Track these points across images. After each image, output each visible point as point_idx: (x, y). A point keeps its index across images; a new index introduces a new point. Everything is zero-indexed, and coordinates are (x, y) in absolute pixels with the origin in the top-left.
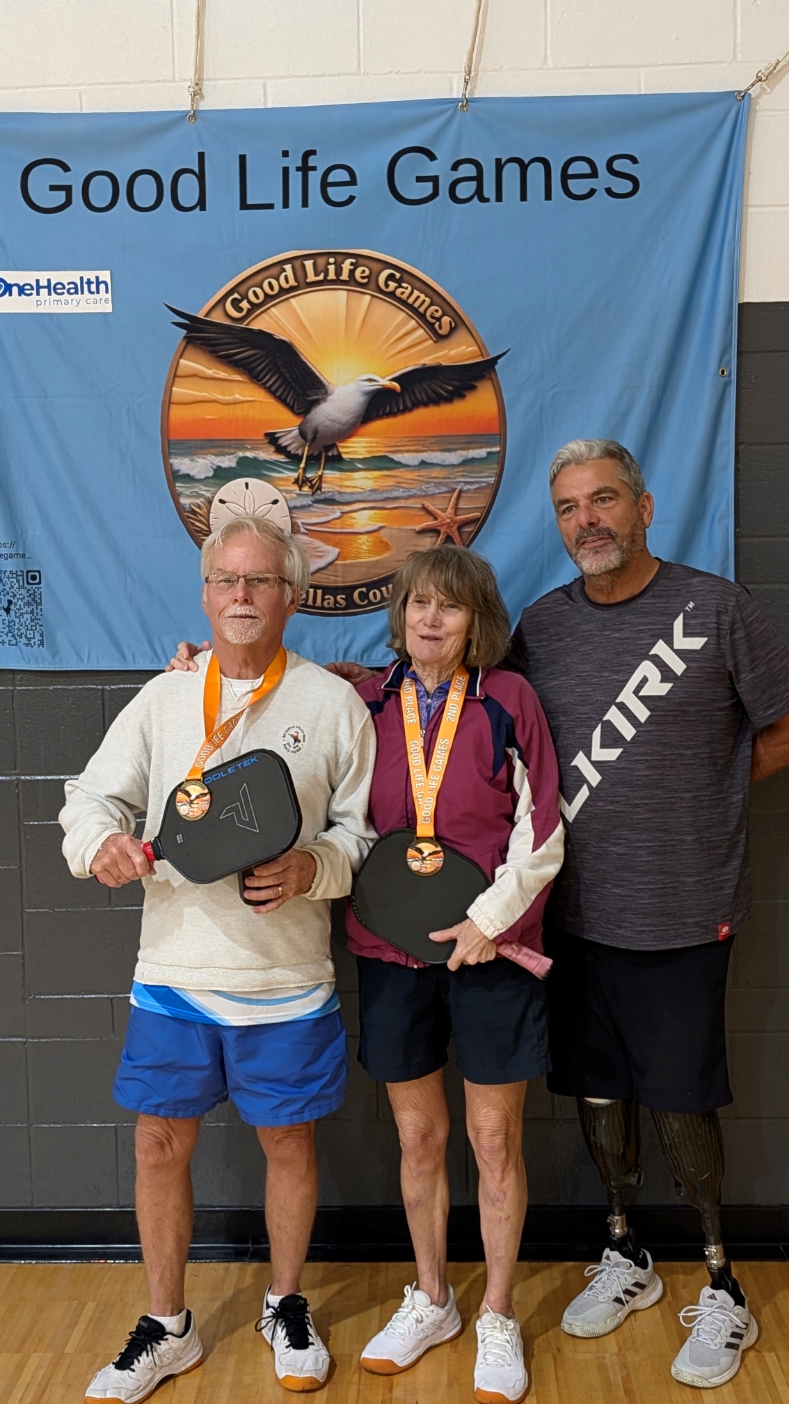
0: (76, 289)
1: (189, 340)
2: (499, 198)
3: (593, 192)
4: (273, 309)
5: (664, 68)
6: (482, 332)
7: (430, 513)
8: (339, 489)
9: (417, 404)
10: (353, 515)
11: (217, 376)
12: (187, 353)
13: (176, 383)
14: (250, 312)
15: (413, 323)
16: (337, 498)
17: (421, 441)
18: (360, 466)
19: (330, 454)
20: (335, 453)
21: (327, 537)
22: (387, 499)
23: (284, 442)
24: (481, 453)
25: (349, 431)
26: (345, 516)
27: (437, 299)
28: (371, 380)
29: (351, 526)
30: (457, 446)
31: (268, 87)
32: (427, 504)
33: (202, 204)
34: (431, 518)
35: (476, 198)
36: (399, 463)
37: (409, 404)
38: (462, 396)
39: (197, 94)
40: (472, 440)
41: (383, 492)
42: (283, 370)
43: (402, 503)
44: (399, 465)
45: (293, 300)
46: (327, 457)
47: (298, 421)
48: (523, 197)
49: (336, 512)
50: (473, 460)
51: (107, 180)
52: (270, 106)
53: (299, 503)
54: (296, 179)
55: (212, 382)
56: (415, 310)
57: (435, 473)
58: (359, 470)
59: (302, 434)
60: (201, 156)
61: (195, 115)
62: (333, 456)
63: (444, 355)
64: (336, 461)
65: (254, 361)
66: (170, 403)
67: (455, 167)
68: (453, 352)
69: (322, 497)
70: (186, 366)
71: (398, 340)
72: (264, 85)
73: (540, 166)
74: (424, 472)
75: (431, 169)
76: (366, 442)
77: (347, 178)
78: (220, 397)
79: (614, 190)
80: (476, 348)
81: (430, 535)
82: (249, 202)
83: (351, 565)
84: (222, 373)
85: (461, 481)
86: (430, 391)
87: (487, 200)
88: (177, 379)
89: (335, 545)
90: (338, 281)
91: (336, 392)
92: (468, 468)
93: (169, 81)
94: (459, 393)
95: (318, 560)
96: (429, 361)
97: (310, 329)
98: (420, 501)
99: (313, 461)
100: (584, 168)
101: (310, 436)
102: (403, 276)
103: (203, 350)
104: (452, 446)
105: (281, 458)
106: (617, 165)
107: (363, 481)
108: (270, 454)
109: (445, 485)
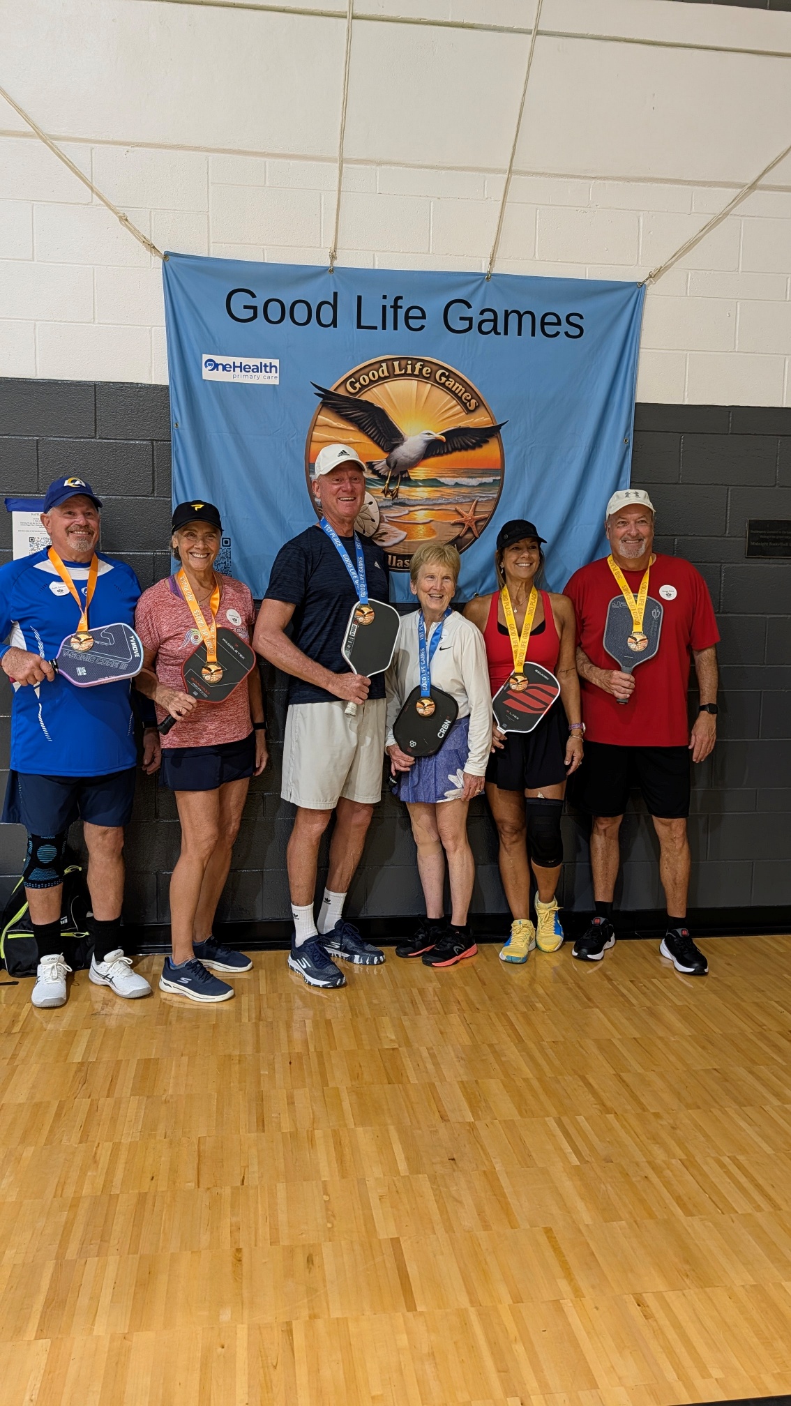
0: (257, 369)
1: (324, 404)
2: (506, 333)
3: (558, 333)
4: (374, 389)
5: (599, 266)
6: (494, 410)
7: (459, 513)
8: (408, 497)
9: (455, 450)
10: (415, 513)
11: (340, 426)
12: (322, 412)
13: (315, 430)
14: (360, 390)
15: (455, 401)
16: (407, 502)
17: (457, 472)
18: (420, 484)
19: (404, 476)
20: (407, 476)
21: (400, 525)
22: (435, 504)
23: (377, 467)
24: (490, 480)
25: (415, 463)
26: (411, 513)
27: (468, 389)
28: (429, 434)
29: (415, 519)
30: (477, 475)
31: (376, 256)
32: (458, 508)
33: (334, 323)
34: (460, 516)
35: (493, 332)
36: (443, 483)
37: (450, 449)
38: (481, 446)
39: (333, 257)
40: (485, 472)
41: (433, 500)
42: (378, 425)
43: (444, 507)
44: (443, 484)
45: (385, 384)
46: (402, 478)
47: (386, 455)
48: (519, 334)
49: (406, 510)
50: (485, 483)
51: (278, 304)
52: (377, 268)
53: (385, 504)
54: (390, 312)
55: (337, 430)
56: (456, 395)
57: (464, 490)
58: (420, 486)
59: (388, 464)
60: (335, 294)
61: (332, 270)
62: (405, 477)
63: (471, 422)
64: (407, 481)
65: (363, 418)
66: (311, 441)
67: (482, 313)
68: (476, 421)
69: (398, 501)
70: (323, 420)
71: (446, 411)
72: (374, 255)
73: (529, 316)
74: (456, 490)
75: (468, 313)
76: (425, 470)
77: (420, 315)
78: (341, 439)
79: (569, 333)
80: (489, 418)
81: (458, 526)
82: (362, 325)
83: (413, 542)
84: (343, 425)
85: (478, 495)
86: (462, 443)
87: (499, 334)
88: (316, 427)
89: (404, 530)
90: (412, 375)
91: (409, 440)
92: (481, 488)
93: (318, 248)
94: (478, 445)
95: (394, 538)
96: (462, 424)
97: (395, 403)
98: (454, 506)
99: (394, 480)
100: (552, 319)
101: (392, 465)
102: (449, 374)
103: (332, 411)
104: (475, 475)
105: (375, 477)
106: (572, 319)
107: (422, 493)
108: (368, 475)
109: (469, 497)
